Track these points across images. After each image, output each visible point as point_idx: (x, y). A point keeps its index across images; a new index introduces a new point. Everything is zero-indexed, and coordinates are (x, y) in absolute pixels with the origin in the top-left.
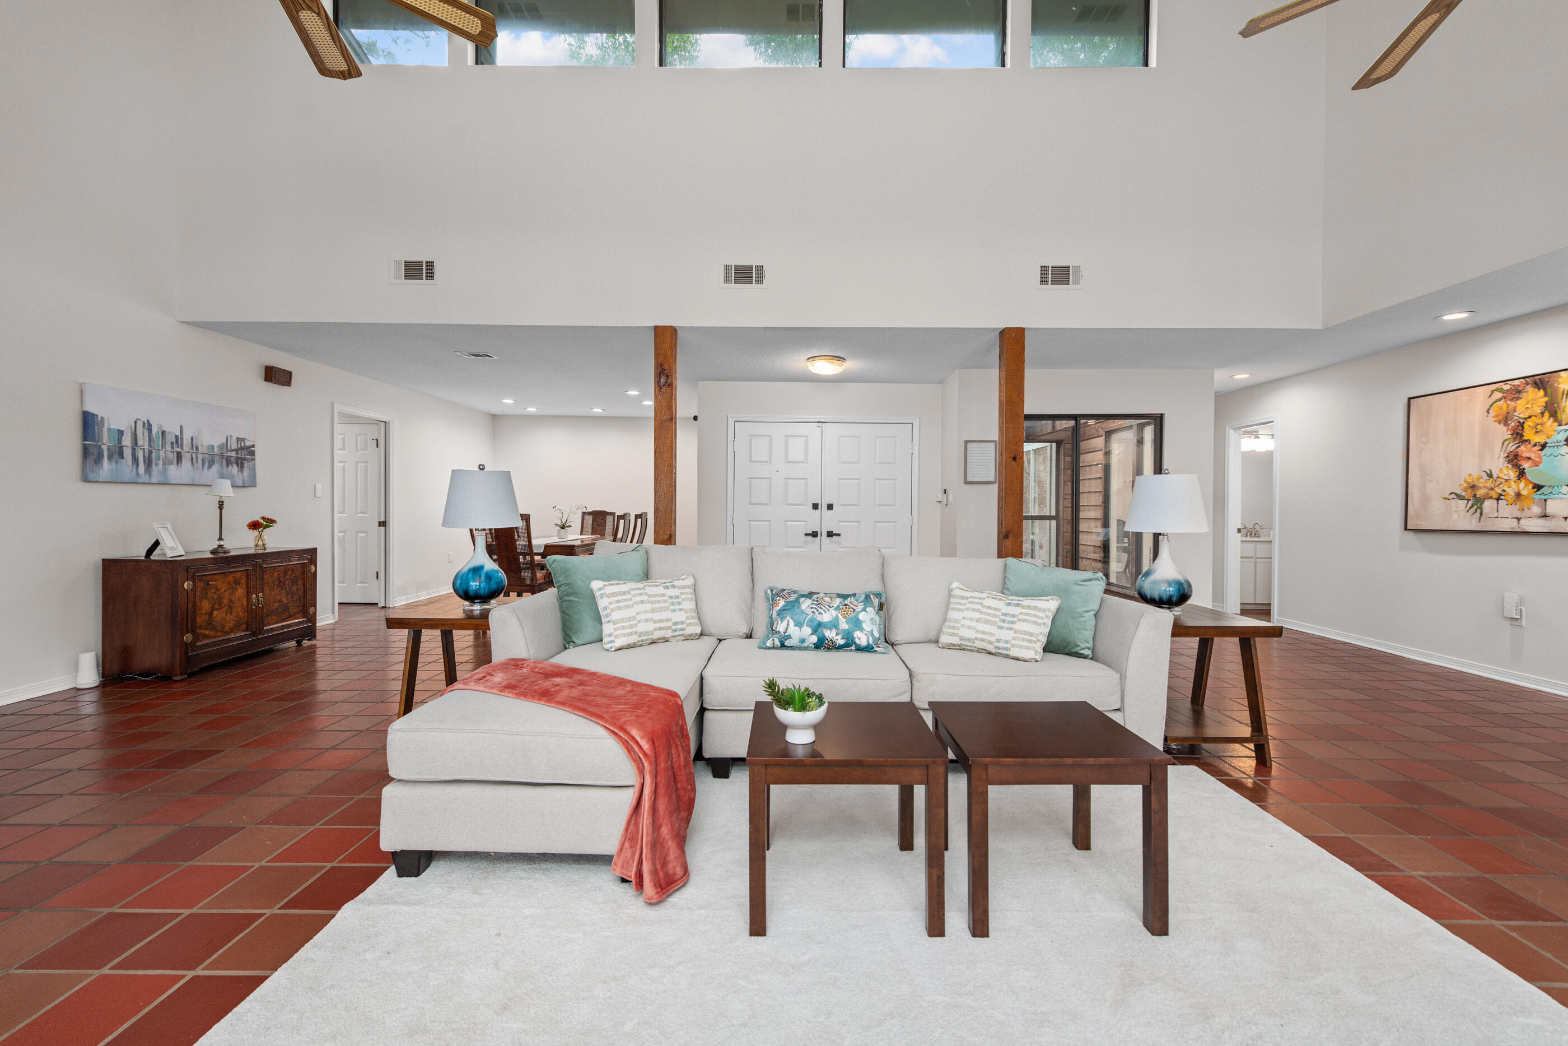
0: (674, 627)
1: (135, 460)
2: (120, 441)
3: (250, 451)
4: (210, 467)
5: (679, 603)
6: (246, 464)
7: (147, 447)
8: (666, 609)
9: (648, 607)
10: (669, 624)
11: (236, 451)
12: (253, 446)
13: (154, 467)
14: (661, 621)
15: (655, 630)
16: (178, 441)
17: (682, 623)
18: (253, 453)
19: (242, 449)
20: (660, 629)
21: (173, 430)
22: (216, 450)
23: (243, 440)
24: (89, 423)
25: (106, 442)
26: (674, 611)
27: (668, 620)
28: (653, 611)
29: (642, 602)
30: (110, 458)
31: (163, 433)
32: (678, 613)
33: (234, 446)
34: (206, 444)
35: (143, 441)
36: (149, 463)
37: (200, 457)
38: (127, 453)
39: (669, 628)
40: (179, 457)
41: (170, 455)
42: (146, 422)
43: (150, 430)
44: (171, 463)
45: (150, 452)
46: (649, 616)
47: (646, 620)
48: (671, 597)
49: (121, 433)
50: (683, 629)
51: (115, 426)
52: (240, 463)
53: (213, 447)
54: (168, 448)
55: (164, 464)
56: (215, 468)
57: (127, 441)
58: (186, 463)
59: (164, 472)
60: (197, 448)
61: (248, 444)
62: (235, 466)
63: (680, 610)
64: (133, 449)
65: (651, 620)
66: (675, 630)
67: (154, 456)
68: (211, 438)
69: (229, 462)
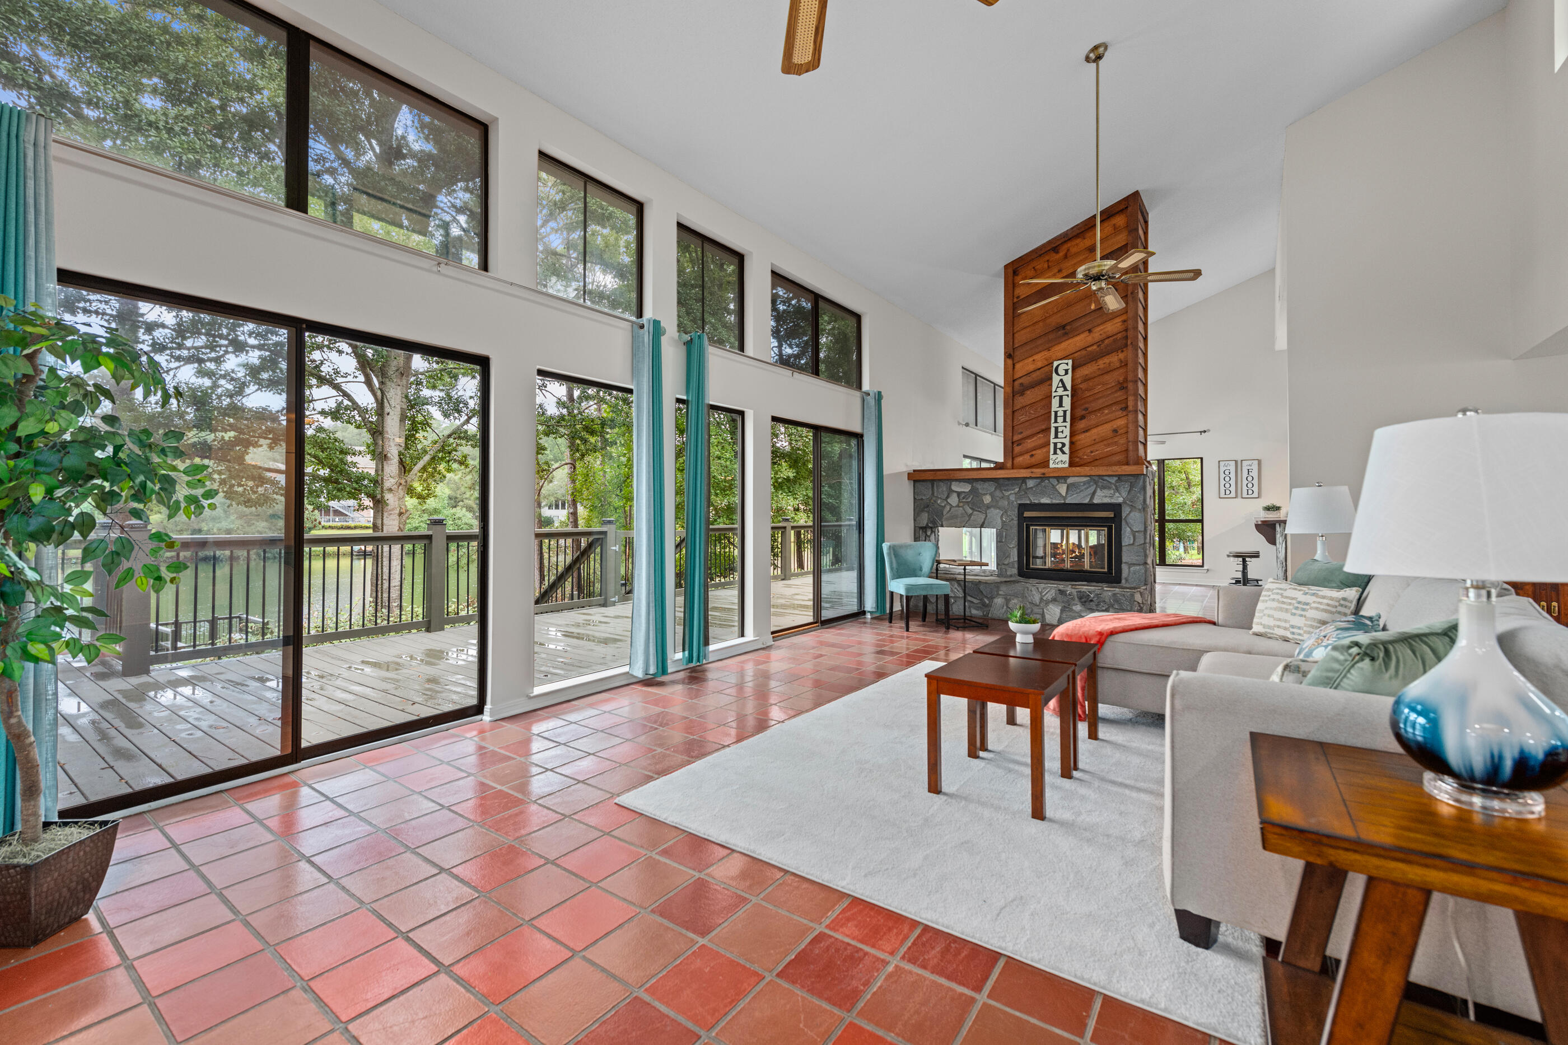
0: (1292, 630)
5: (1304, 610)
8: (1287, 611)
9: (1275, 604)
10: (1287, 625)
14: (1280, 620)
15: (1275, 626)
17: (1299, 628)
20: (1279, 627)
26: (1294, 614)
27: (1286, 621)
28: (1275, 609)
29: (1274, 600)
32: (1297, 618)
39: (1285, 629)
46: (1271, 612)
47: (1269, 616)
48: (1299, 603)
50: (1300, 634)
63: (1301, 616)
65: (1272, 616)
66: (1293, 633)
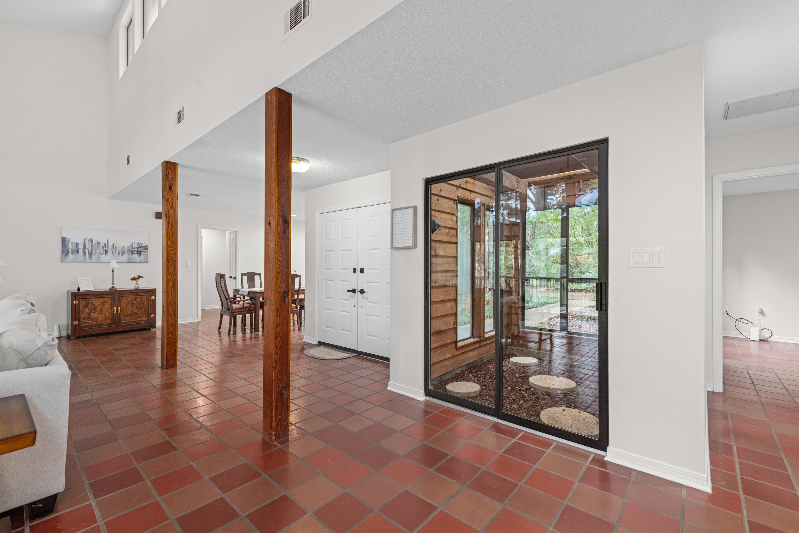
1: (84, 253)
2: (77, 247)
3: (146, 248)
4: (122, 255)
6: (142, 253)
7: (90, 249)
11: (137, 248)
12: (147, 246)
13: (93, 256)
16: (106, 245)
18: (147, 249)
19: (140, 247)
21: (103, 241)
22: (126, 248)
23: (142, 244)
24: (64, 240)
25: (70, 247)
30: (72, 253)
31: (98, 243)
33: (137, 246)
34: (120, 246)
35: (88, 246)
36: (91, 254)
37: (117, 251)
38: (81, 251)
40: (106, 252)
41: (102, 251)
42: (90, 239)
43: (92, 242)
44: (102, 254)
45: (92, 251)
49: (78, 244)
51: (75, 241)
52: (139, 253)
53: (124, 247)
54: (101, 248)
55: (99, 255)
56: (125, 256)
57: (81, 247)
58: (110, 253)
59: (98, 258)
60: (116, 248)
61: (143, 245)
62: (136, 255)
64: (84, 250)
67: (93, 252)
68: (124, 243)
69: (133, 253)
